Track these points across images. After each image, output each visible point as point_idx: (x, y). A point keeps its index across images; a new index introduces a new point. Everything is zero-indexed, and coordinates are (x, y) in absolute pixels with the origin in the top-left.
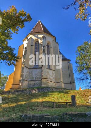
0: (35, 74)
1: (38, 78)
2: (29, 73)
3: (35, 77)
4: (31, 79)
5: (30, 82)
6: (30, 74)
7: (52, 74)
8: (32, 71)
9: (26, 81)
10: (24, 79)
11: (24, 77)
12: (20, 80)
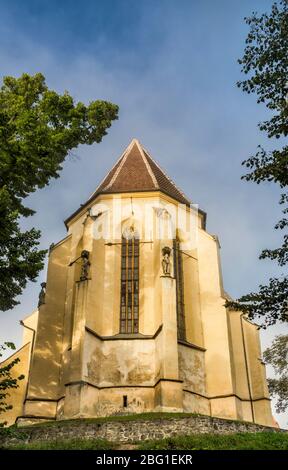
0: (127, 363)
1: (138, 376)
3: (126, 373)
5: (106, 393)
6: (107, 362)
7: (193, 364)
8: (113, 350)
9: (90, 388)
10: (84, 379)
11: (85, 371)
12: (67, 385)
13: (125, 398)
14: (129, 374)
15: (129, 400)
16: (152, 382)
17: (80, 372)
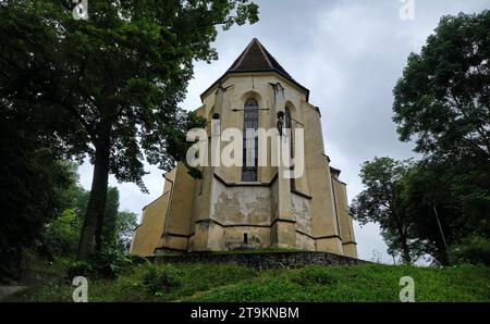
0: (248, 206)
1: (257, 217)
2: (227, 200)
3: (246, 214)
4: (233, 220)
5: (230, 231)
6: (230, 205)
7: (301, 209)
8: (235, 194)
9: (216, 226)
10: (211, 217)
11: (213, 210)
12: (197, 222)
13: (245, 235)
14: (249, 215)
15: (249, 237)
16: (269, 223)
17: (208, 212)
